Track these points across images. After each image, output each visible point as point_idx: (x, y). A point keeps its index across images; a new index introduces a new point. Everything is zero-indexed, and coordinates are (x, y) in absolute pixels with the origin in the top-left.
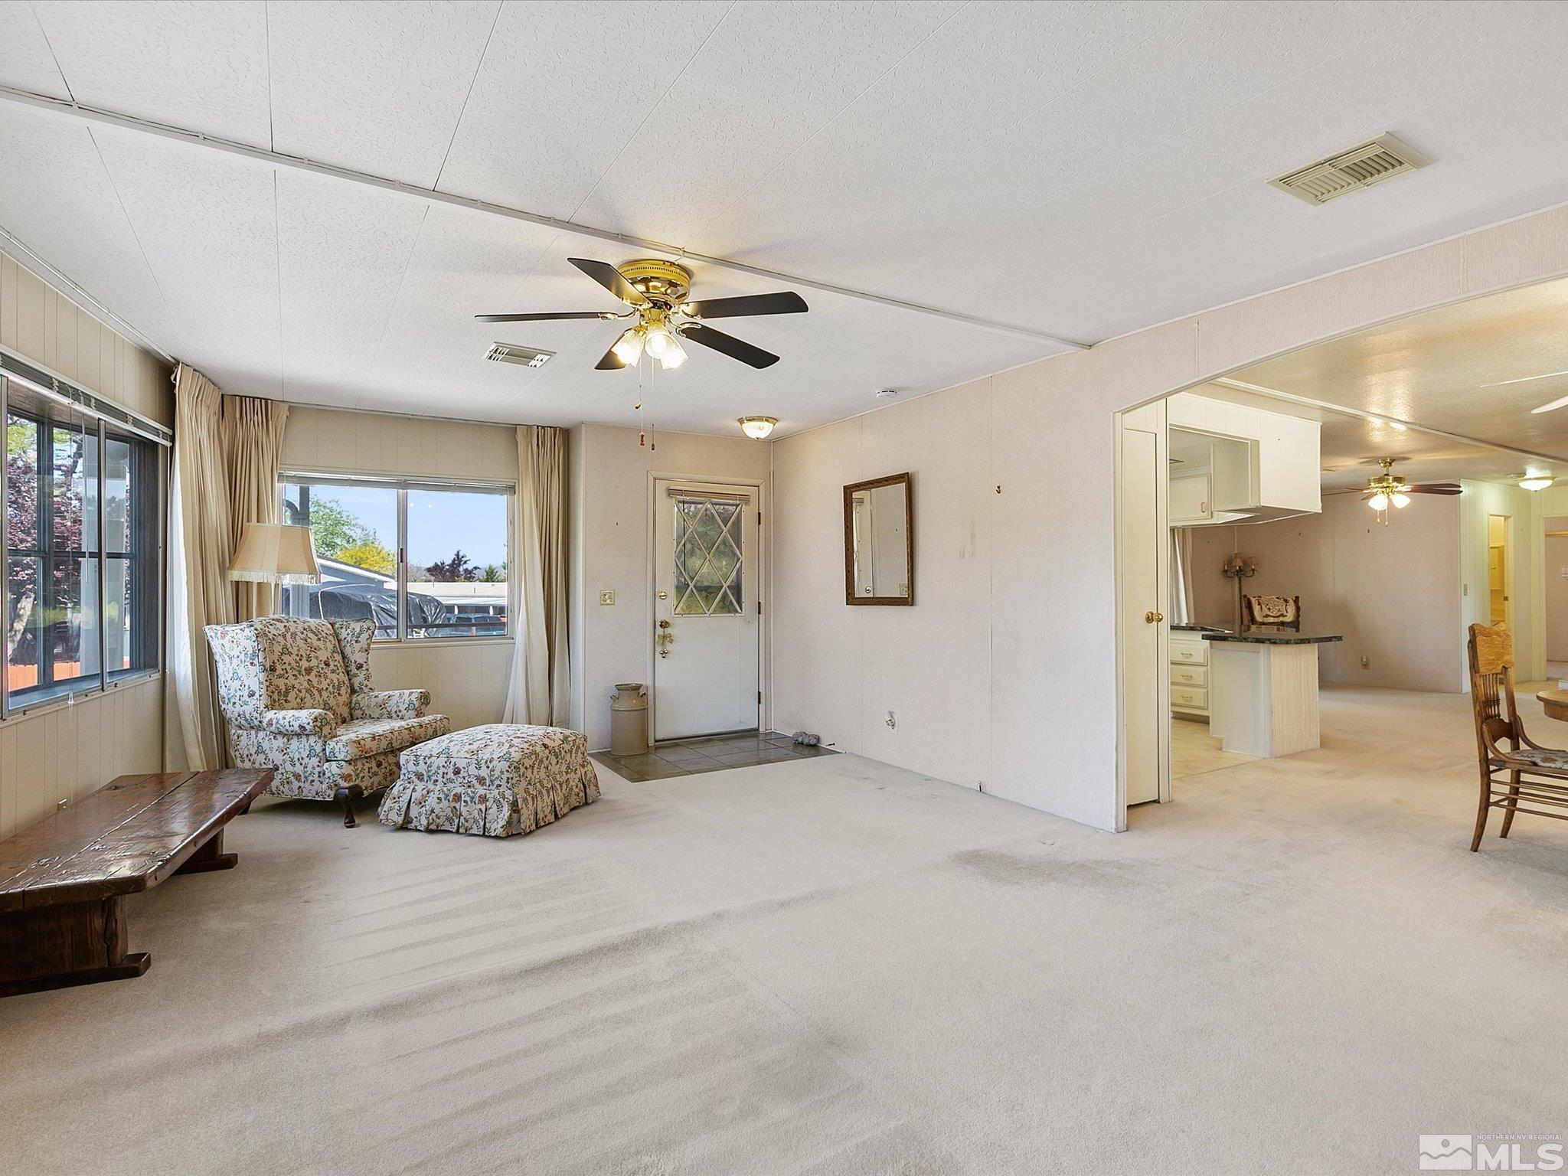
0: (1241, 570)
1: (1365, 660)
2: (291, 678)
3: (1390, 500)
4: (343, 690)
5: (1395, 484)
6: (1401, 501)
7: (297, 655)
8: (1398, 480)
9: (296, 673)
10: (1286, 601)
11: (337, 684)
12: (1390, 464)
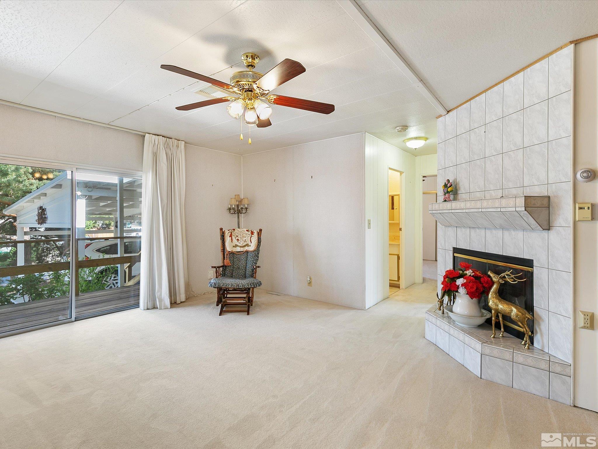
10: (252, 233)
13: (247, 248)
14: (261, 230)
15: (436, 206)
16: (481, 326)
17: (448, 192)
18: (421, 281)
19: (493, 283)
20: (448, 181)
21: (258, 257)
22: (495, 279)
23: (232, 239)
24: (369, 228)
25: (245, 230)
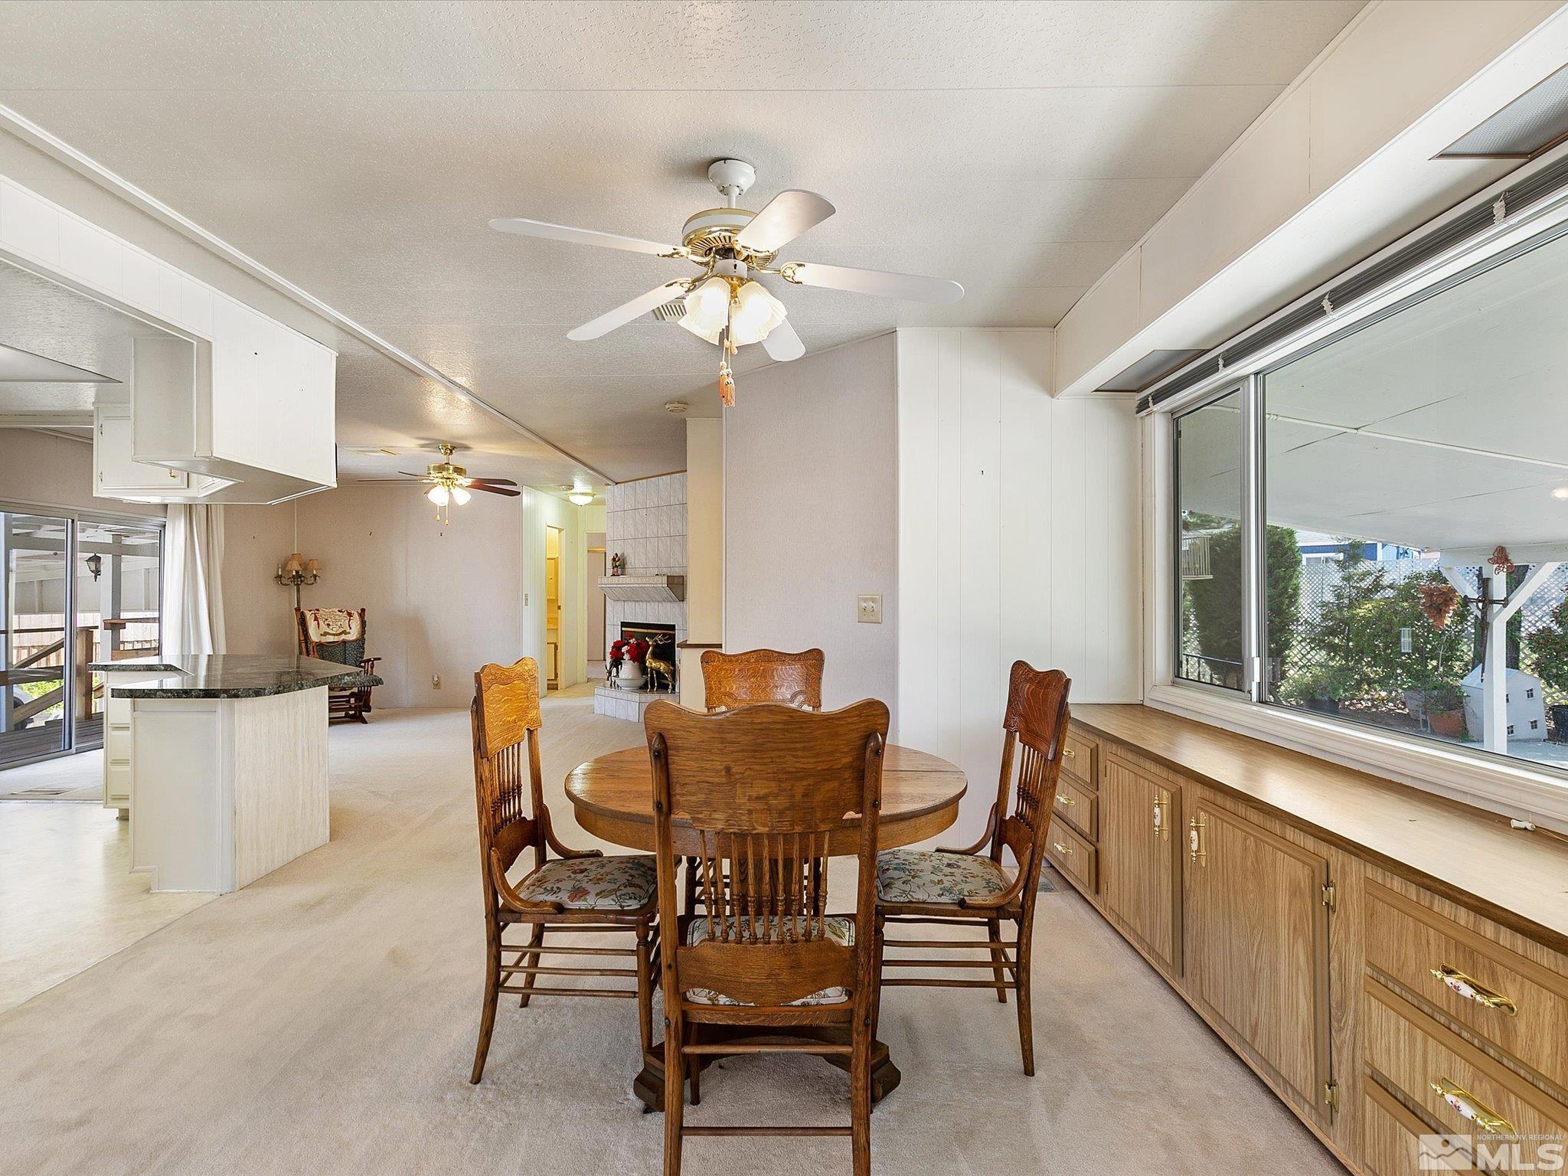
0: (298, 576)
1: (436, 679)
3: (450, 493)
5: (455, 475)
6: (463, 497)
8: (459, 471)
10: (350, 615)
12: (451, 451)
13: (343, 637)
14: (363, 610)
15: (605, 580)
16: (641, 688)
17: (616, 566)
18: (585, 679)
19: (649, 646)
20: (616, 554)
21: (364, 649)
22: (650, 643)
23: (318, 624)
24: (526, 605)
25: (337, 610)
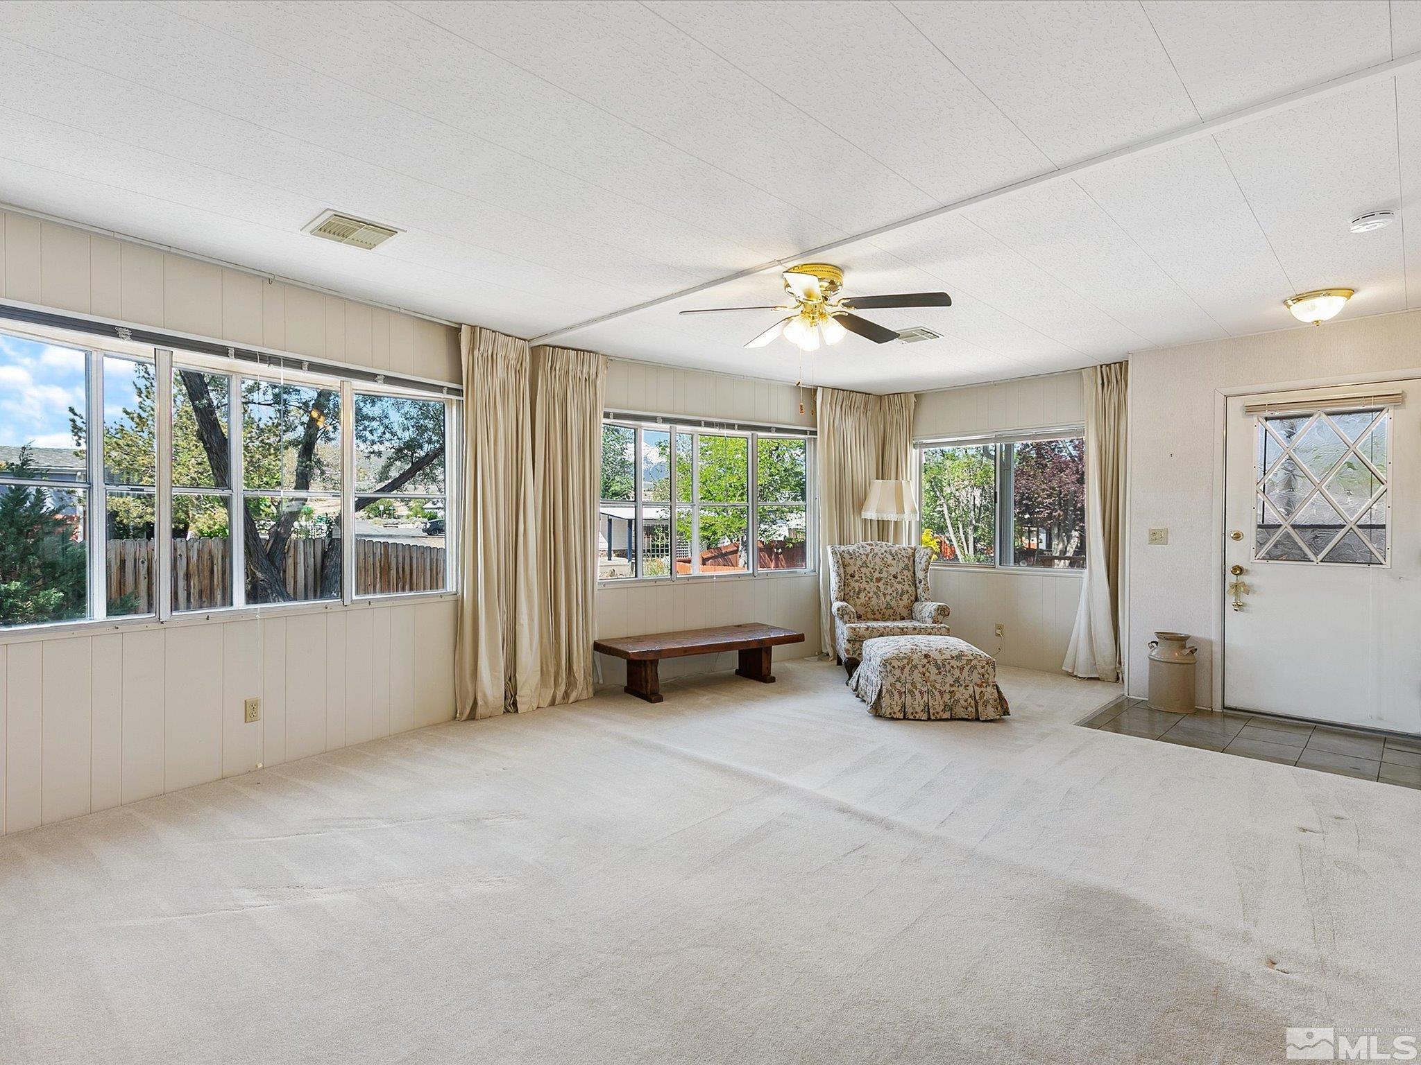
2: (864, 583)
4: (905, 597)
7: (873, 569)
9: (869, 580)
11: (900, 591)
